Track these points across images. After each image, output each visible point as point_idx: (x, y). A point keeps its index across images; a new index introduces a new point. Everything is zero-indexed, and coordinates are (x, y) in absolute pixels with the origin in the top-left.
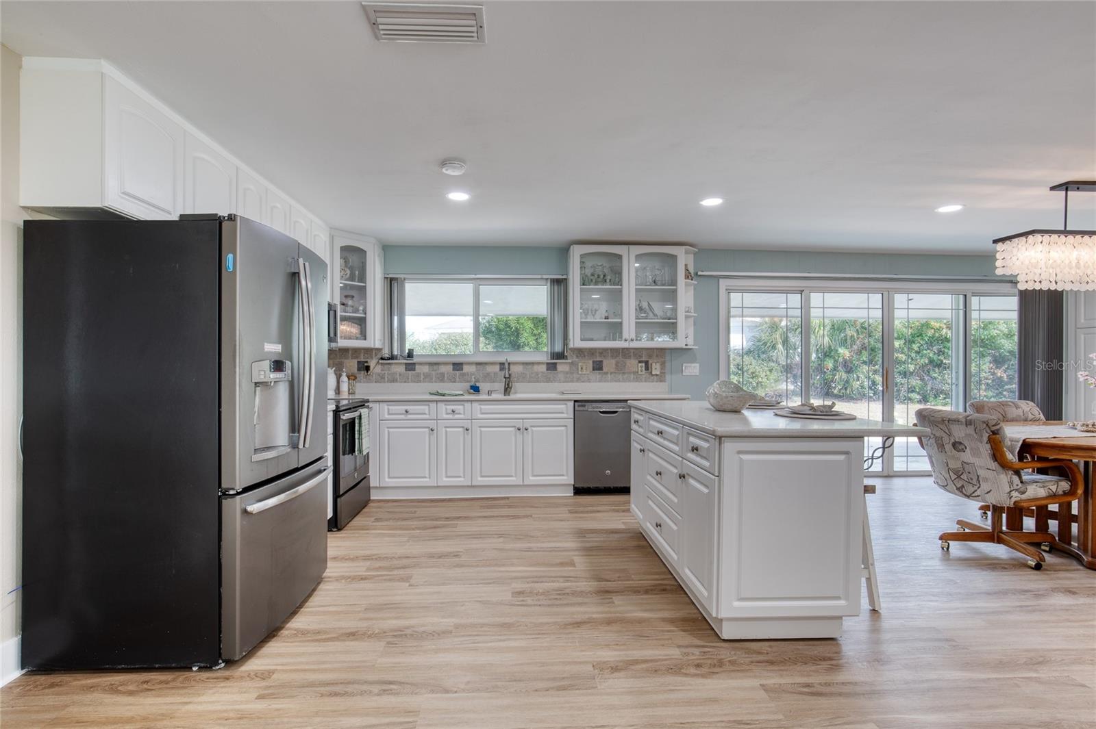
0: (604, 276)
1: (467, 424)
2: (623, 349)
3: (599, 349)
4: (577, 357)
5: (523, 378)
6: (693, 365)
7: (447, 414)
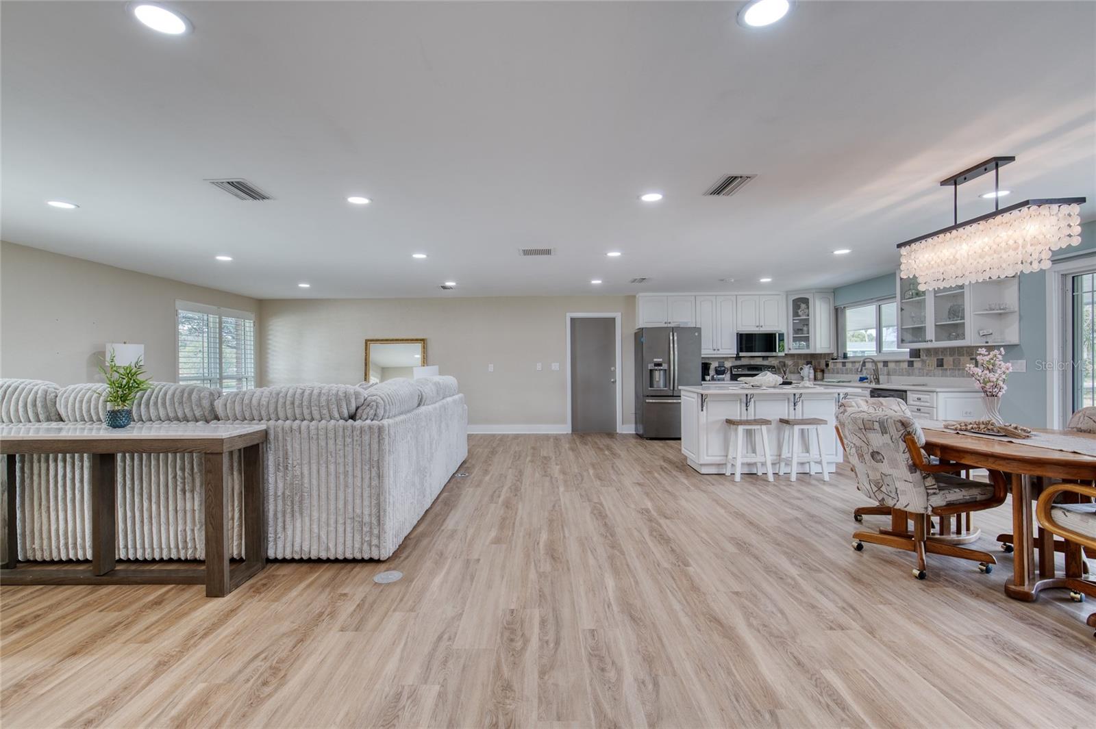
3: (941, 348)
4: (926, 356)
5: (895, 372)
6: (1020, 361)
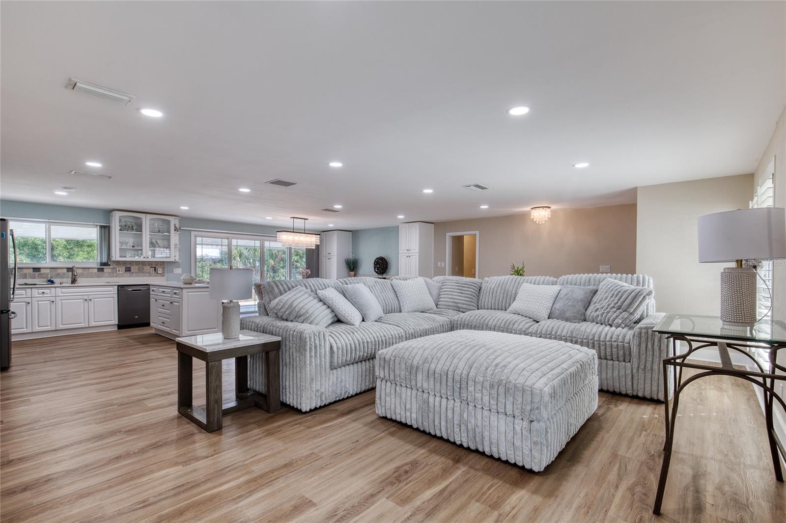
0: (132, 227)
1: (53, 299)
2: (142, 261)
3: (129, 261)
4: (116, 265)
5: (82, 276)
6: (178, 269)
7: (39, 294)
